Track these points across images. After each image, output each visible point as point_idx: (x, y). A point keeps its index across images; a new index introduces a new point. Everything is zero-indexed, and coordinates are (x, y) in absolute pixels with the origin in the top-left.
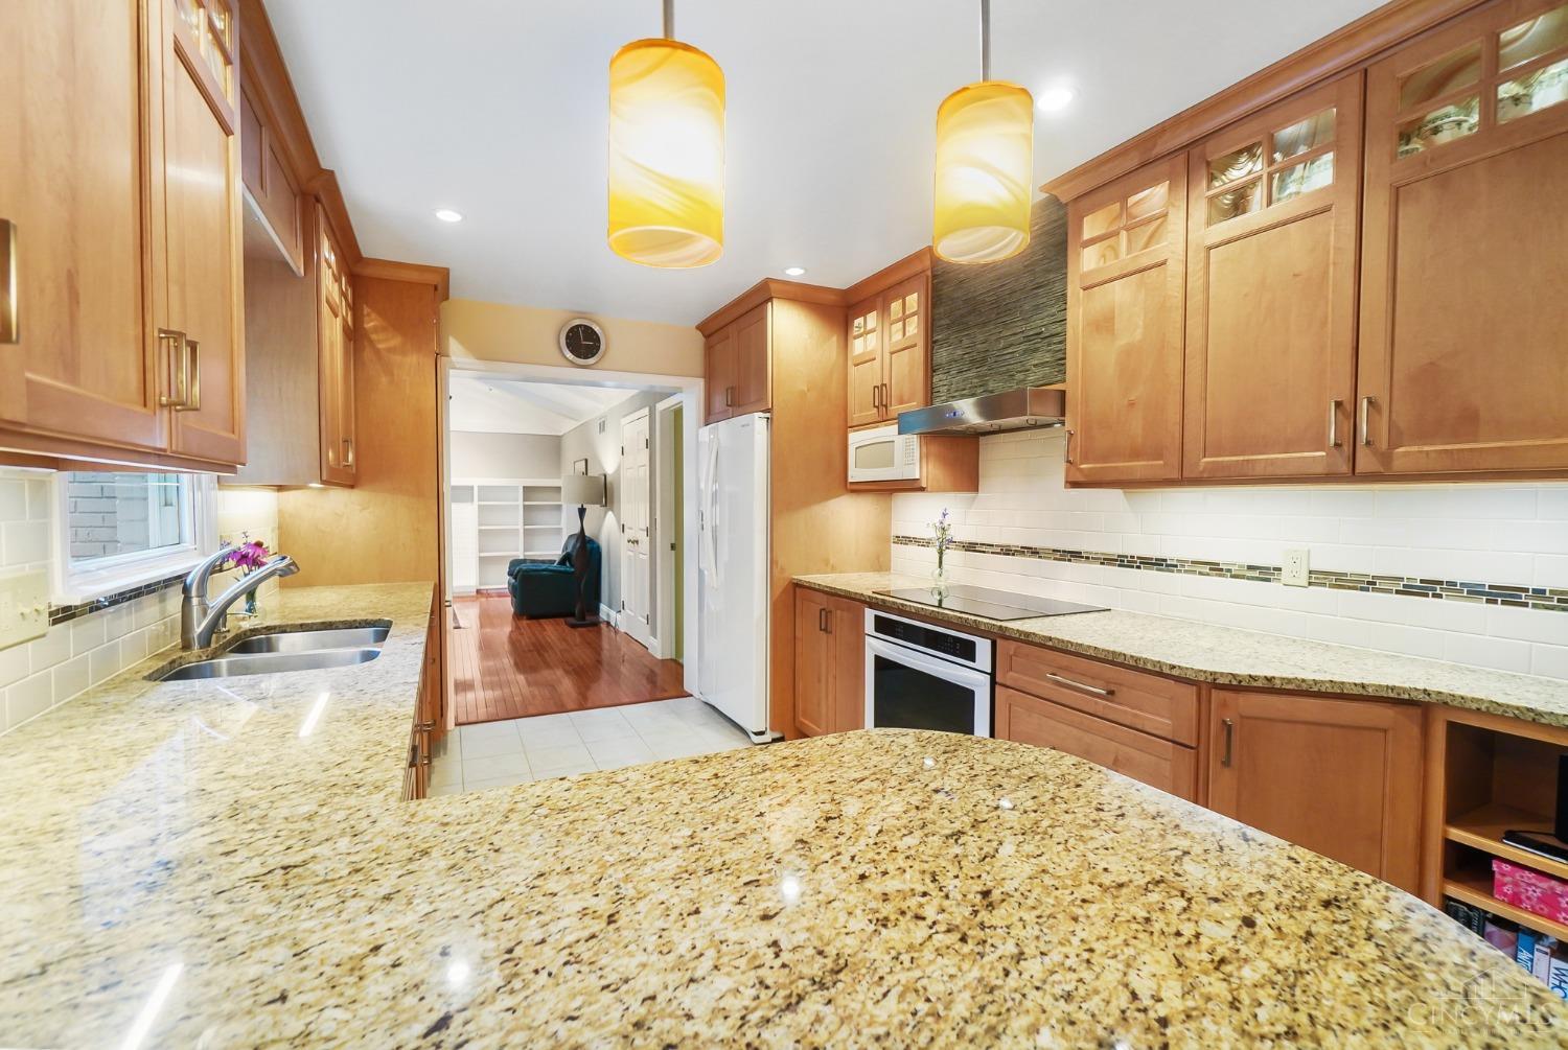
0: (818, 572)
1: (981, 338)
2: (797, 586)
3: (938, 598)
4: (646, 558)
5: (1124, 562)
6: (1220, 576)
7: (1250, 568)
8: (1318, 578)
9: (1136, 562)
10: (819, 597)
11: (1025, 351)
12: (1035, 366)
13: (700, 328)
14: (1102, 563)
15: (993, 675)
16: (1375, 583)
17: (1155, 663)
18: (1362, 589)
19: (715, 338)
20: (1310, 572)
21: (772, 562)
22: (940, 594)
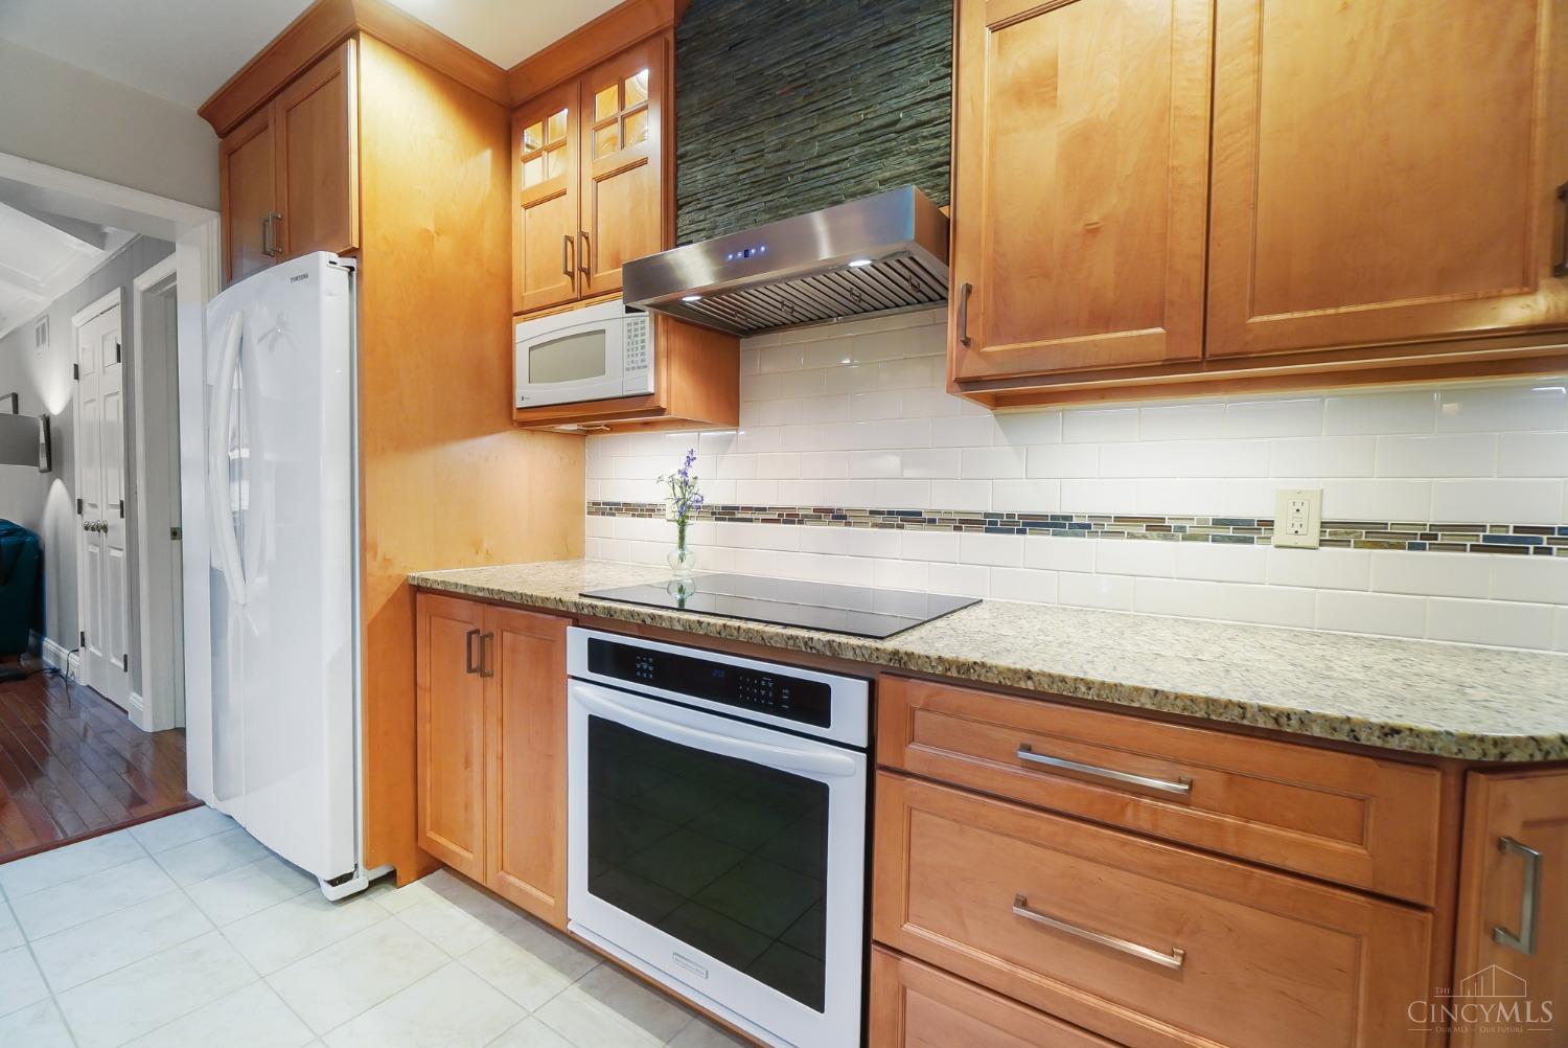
0: (460, 563)
1: (773, 141)
2: (417, 591)
3: (679, 597)
4: (121, 555)
5: (993, 523)
6: (1165, 538)
7: (1218, 522)
8: (1337, 533)
9: (1017, 523)
10: (462, 609)
11: (863, 158)
12: (882, 182)
13: (209, 112)
14: (958, 529)
15: (870, 751)
16: (1435, 537)
17: (1332, 723)
18: (1412, 547)
19: (240, 134)
20: (1323, 524)
21: (364, 546)
22: (681, 590)
